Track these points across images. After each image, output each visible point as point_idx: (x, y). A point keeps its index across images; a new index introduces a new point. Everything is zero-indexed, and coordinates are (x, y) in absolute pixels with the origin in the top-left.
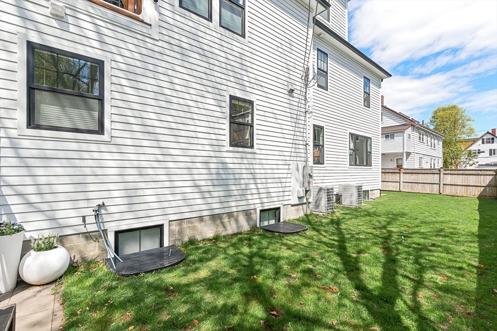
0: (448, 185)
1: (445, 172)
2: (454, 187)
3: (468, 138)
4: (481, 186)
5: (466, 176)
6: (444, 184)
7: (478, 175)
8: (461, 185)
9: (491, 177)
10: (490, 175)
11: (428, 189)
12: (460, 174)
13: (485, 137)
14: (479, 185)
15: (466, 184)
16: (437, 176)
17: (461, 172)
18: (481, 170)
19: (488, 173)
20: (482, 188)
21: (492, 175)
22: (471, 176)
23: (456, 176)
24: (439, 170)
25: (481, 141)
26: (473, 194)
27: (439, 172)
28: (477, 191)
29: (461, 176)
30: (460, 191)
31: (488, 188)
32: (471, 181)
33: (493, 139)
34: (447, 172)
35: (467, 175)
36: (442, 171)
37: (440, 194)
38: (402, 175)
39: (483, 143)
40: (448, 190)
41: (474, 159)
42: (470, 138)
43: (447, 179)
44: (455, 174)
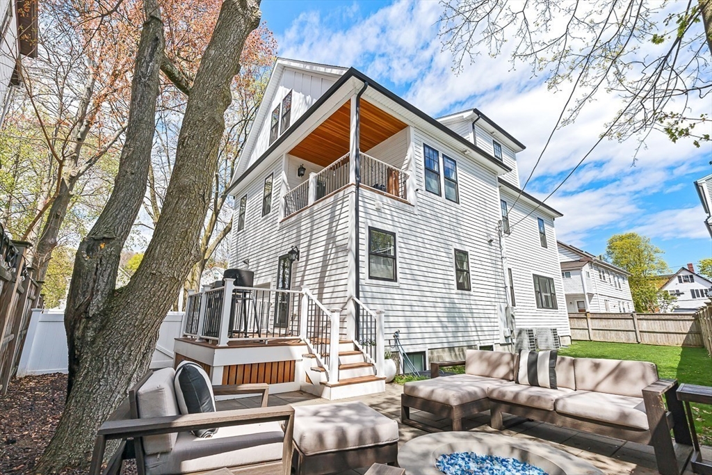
0: (645, 332)
1: (639, 317)
2: (652, 334)
3: (660, 274)
4: (682, 333)
5: (663, 322)
6: (640, 332)
7: (676, 320)
8: (660, 333)
9: (691, 323)
10: (688, 320)
11: (622, 338)
12: (656, 320)
13: (681, 275)
14: (680, 331)
15: (665, 331)
16: (630, 322)
17: (657, 317)
18: (678, 315)
19: (686, 318)
20: (685, 336)
21: (691, 320)
22: (669, 322)
23: (652, 321)
24: (632, 315)
25: (677, 279)
26: (676, 342)
27: (631, 317)
28: (679, 339)
29: (658, 321)
30: (661, 339)
31: (690, 335)
32: (670, 327)
33: (691, 277)
34: (641, 317)
35: (664, 320)
36: (636, 317)
37: (639, 343)
38: (589, 320)
39: (680, 281)
40: (646, 339)
41: (673, 303)
42: (662, 274)
43: (642, 325)
44: (650, 320)
